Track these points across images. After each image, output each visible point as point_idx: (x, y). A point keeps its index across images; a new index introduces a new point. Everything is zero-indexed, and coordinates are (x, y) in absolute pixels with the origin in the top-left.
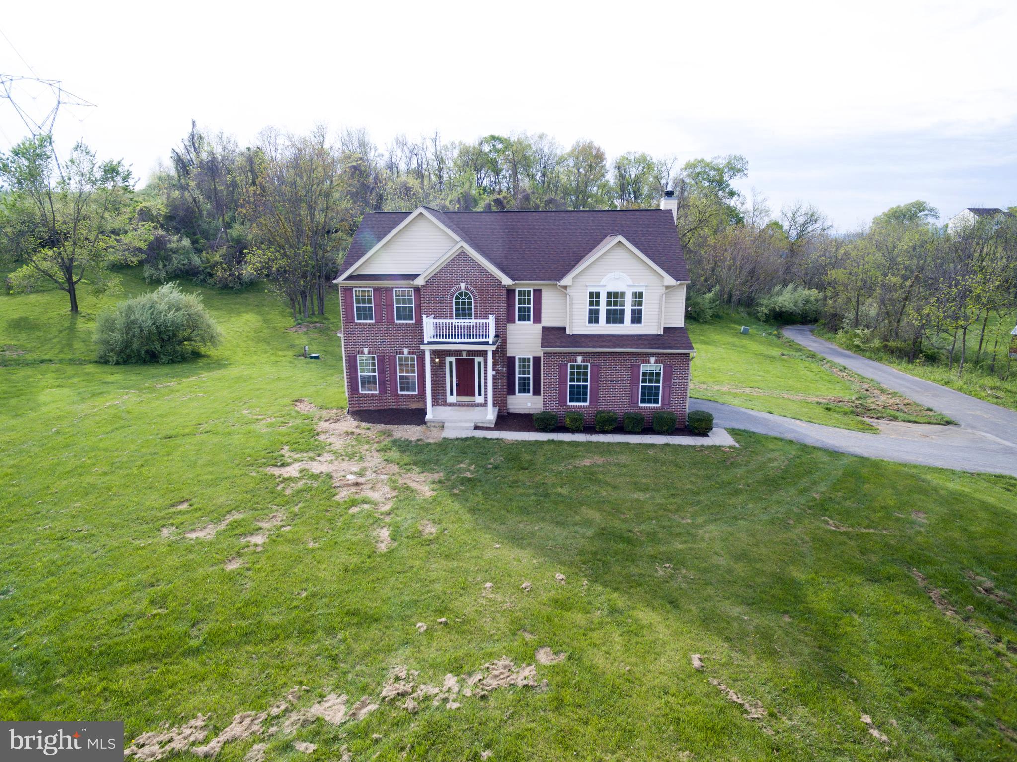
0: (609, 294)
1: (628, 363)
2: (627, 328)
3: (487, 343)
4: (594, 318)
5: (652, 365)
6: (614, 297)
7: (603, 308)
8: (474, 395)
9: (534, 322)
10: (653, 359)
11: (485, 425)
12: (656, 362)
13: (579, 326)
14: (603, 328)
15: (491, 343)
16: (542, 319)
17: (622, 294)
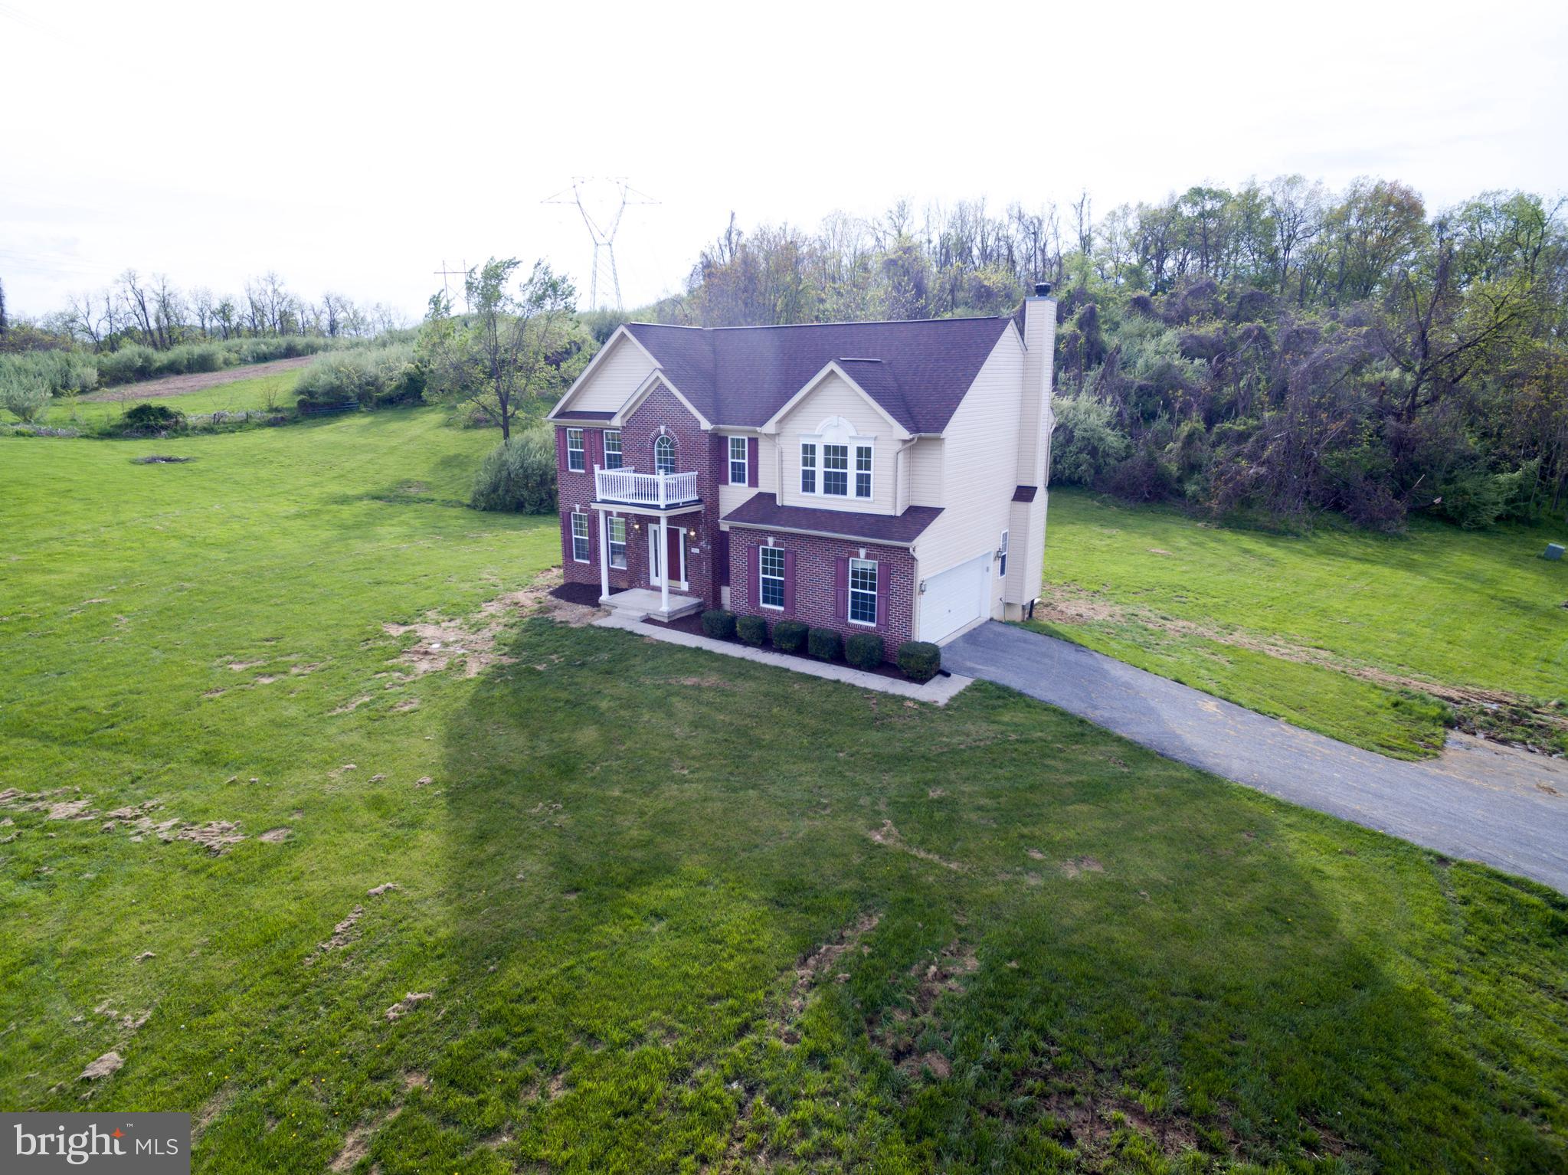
0: (827, 448)
1: (832, 554)
2: (849, 502)
3: (657, 507)
4: (808, 485)
5: (862, 562)
6: (835, 455)
7: (820, 469)
8: (679, 579)
9: (750, 485)
10: (862, 552)
11: (659, 619)
12: (868, 556)
13: (793, 496)
14: (820, 500)
15: (662, 506)
16: (760, 482)
17: (844, 450)
